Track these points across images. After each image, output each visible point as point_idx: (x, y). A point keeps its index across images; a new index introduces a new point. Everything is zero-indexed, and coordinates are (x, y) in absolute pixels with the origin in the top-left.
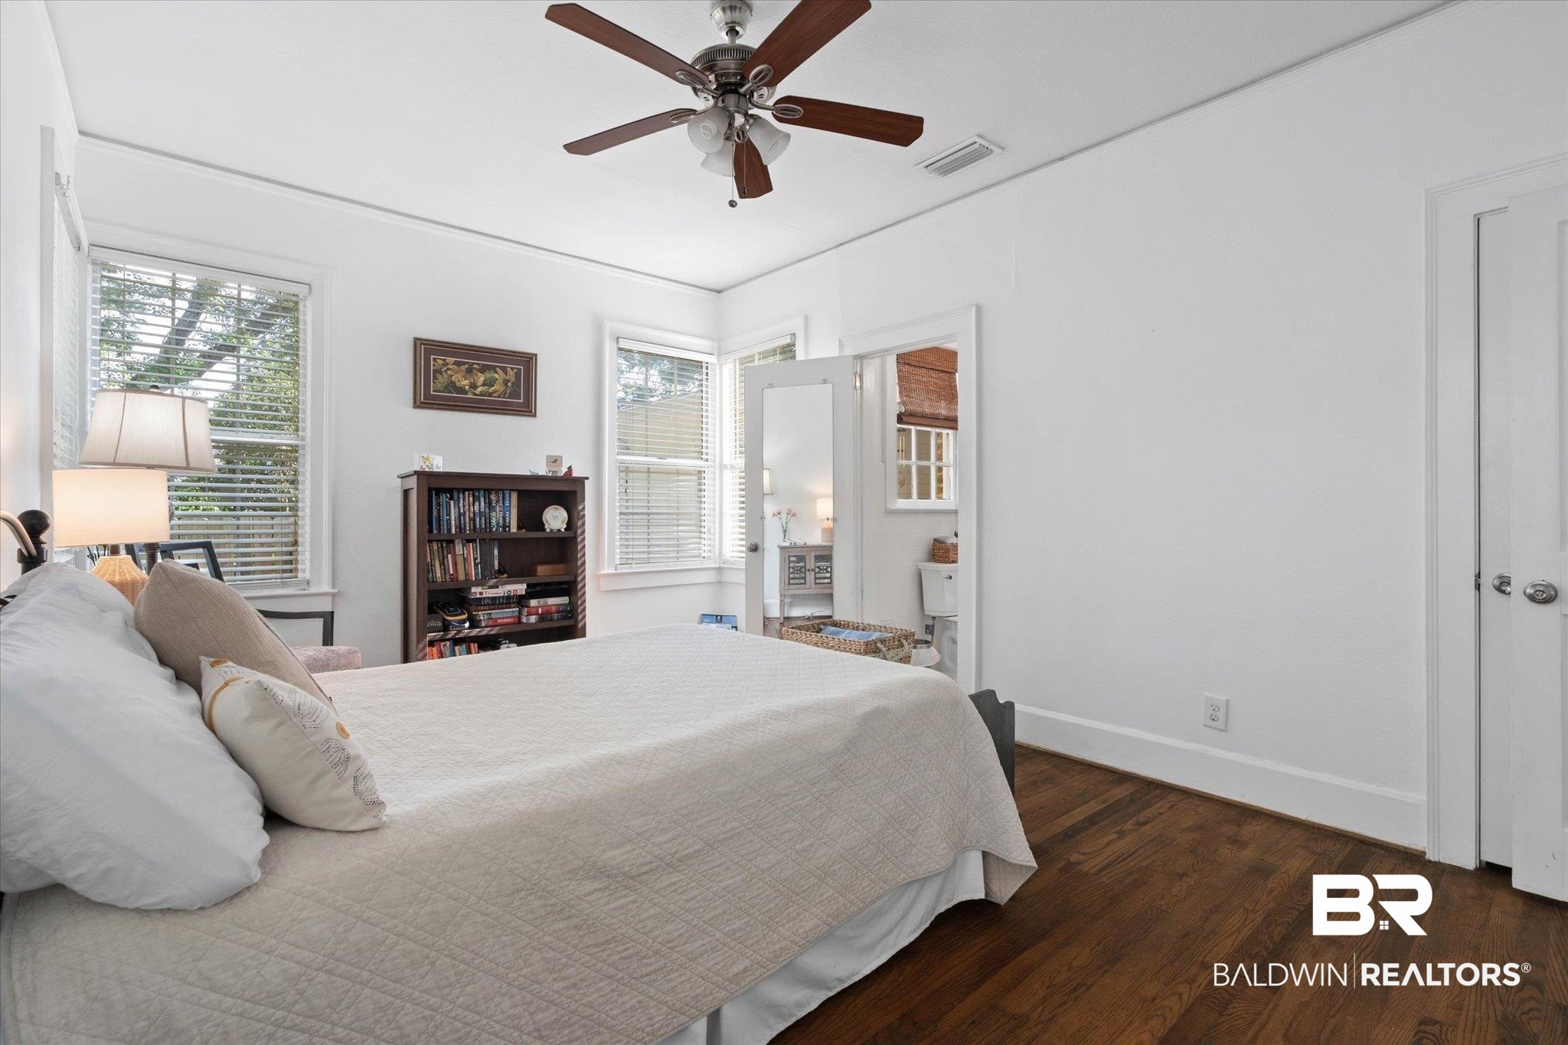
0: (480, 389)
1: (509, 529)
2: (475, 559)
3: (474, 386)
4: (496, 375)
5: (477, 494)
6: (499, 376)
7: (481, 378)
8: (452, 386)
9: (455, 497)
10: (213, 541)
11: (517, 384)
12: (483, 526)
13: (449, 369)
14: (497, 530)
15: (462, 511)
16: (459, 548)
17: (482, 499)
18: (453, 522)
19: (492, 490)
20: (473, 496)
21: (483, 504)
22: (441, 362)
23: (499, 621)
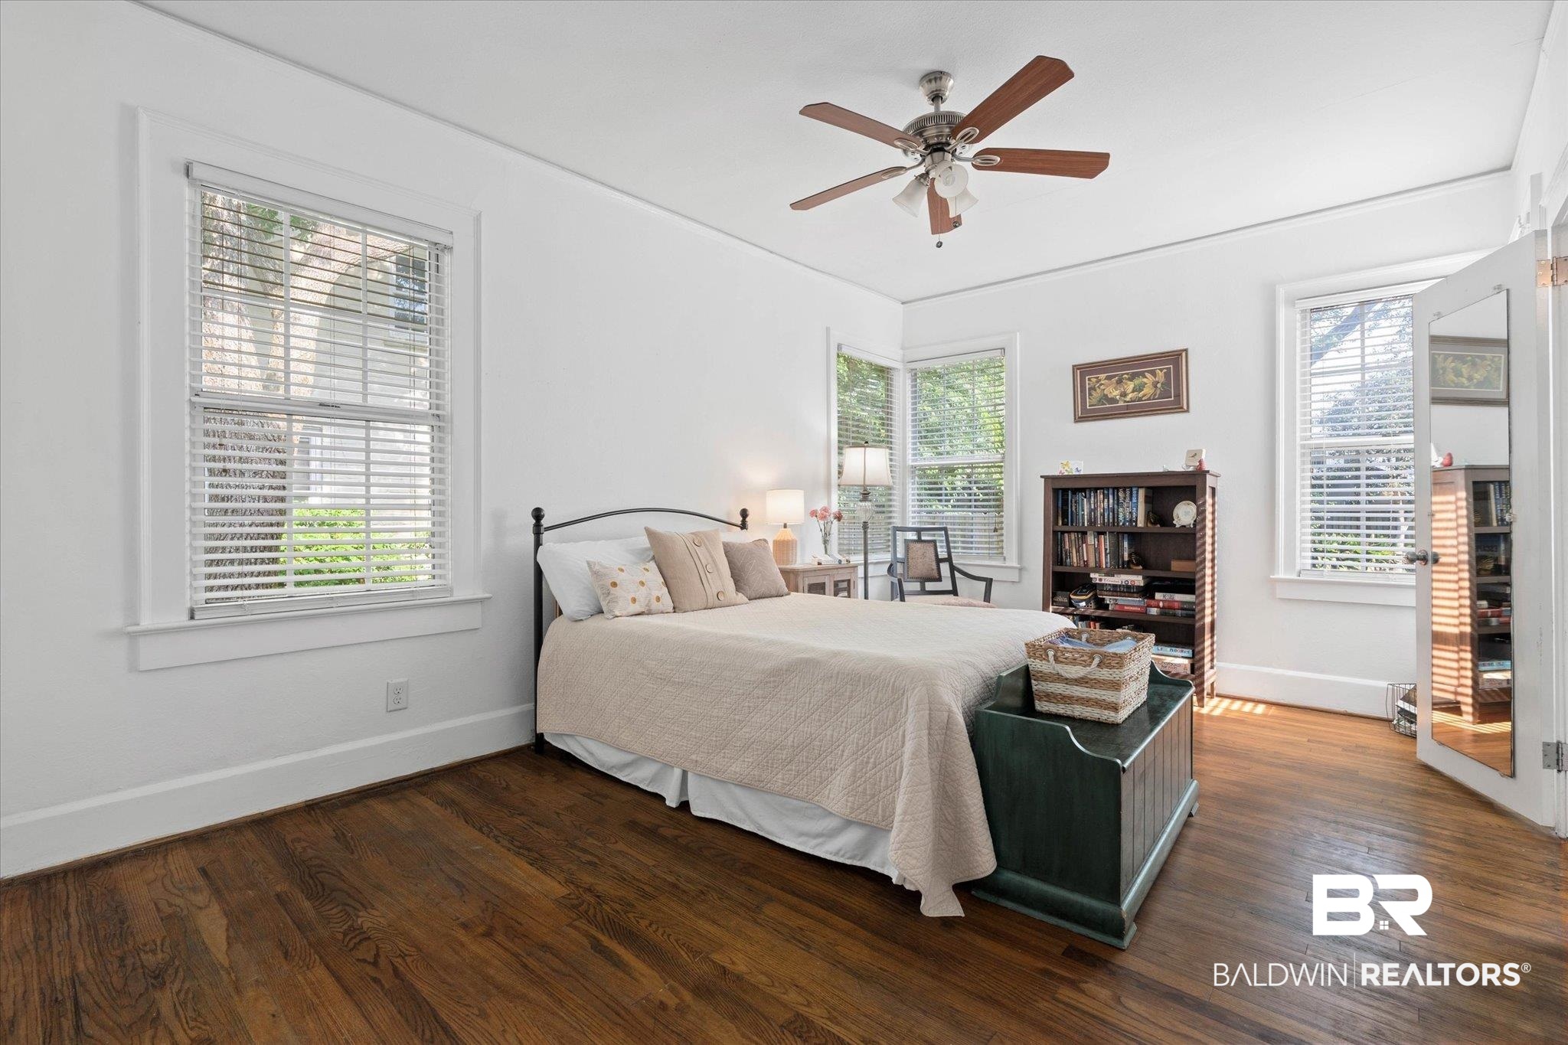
0: (1130, 396)
1: (1136, 524)
2: (1106, 550)
3: (1123, 394)
4: (1145, 380)
5: (1106, 492)
6: (1149, 379)
7: (1131, 386)
8: (1106, 399)
9: (1088, 496)
10: (948, 527)
11: (1167, 383)
12: (1111, 521)
13: (1101, 384)
14: (1123, 524)
15: (1093, 507)
16: (1091, 539)
17: (1111, 497)
18: (1086, 517)
19: (1120, 488)
20: (1104, 493)
21: (1111, 501)
22: (1094, 380)
23: (1126, 608)
